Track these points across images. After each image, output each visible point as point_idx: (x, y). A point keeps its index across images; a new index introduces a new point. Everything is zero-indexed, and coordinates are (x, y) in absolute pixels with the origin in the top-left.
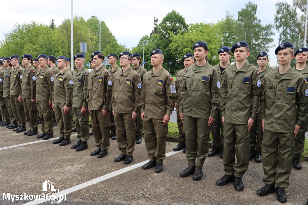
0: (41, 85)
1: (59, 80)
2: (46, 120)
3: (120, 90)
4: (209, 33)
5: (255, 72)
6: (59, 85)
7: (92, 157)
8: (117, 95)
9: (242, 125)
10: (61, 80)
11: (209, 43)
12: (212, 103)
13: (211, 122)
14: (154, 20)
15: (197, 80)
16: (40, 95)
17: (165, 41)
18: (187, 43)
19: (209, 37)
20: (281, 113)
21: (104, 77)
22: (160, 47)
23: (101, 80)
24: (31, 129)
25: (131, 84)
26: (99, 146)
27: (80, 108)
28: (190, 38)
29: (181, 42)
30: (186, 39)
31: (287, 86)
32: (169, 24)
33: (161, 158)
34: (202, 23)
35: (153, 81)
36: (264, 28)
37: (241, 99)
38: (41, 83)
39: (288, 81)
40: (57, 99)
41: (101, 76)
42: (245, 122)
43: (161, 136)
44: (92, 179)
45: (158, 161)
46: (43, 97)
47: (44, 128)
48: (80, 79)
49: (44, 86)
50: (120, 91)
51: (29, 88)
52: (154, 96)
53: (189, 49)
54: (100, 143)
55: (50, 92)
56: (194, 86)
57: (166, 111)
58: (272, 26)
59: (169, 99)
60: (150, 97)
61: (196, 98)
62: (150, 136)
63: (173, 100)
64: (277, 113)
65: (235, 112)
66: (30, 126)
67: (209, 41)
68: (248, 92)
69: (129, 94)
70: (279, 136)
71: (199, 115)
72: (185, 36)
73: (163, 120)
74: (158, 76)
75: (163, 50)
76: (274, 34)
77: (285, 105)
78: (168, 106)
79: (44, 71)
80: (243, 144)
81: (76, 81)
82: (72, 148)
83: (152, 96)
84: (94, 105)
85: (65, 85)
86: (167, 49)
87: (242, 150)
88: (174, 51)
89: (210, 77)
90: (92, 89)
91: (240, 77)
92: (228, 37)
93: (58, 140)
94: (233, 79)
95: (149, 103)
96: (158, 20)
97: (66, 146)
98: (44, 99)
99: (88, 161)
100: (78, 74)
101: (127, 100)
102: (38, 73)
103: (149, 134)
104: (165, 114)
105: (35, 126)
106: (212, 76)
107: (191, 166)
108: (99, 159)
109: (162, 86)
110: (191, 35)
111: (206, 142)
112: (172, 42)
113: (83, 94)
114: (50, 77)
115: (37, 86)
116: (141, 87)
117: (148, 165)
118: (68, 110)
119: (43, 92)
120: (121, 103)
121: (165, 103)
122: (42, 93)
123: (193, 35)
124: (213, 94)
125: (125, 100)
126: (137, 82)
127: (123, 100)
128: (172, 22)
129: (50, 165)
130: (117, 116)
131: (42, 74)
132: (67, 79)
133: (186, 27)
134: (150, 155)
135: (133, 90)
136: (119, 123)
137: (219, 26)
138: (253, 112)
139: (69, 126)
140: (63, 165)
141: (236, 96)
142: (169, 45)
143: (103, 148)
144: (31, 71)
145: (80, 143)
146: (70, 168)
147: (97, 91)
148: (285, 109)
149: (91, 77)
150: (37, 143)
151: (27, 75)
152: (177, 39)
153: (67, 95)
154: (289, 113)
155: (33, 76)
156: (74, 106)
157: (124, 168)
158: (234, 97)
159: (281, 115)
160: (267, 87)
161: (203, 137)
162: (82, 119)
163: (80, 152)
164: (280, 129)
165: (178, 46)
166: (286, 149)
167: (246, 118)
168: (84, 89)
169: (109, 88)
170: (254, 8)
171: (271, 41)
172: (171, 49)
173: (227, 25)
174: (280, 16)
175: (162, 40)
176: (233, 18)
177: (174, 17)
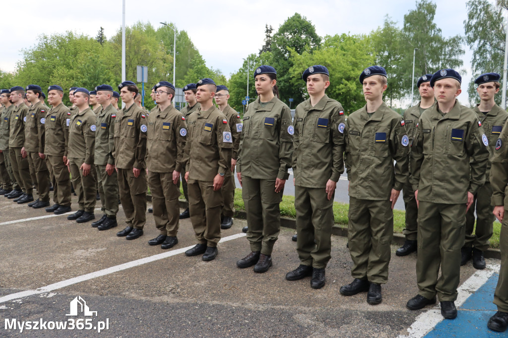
0: (52, 132)
1: (76, 124)
2: (59, 185)
3: (156, 138)
4: (355, 51)
5: (335, 110)
6: (75, 131)
7: (118, 238)
8: (151, 146)
9: (318, 189)
10: (79, 123)
11: (354, 68)
12: (280, 158)
13: (278, 185)
14: (266, 29)
15: (257, 123)
16: (50, 146)
17: (282, 64)
19: (355, 58)
20: (369, 171)
21: (135, 119)
23: (131, 124)
24: (39, 199)
25: (171, 129)
26: (131, 222)
27: (105, 165)
28: (322, 59)
30: (316, 61)
31: (376, 131)
32: (290, 36)
33: (213, 240)
34: (344, 34)
35: (199, 125)
36: (446, 43)
37: (315, 151)
38: (52, 129)
39: (377, 123)
40: (73, 152)
41: (132, 118)
42: (321, 185)
43: (211, 207)
44: (108, 267)
45: (208, 245)
46: (55, 149)
47: (56, 196)
48: (104, 122)
49: (56, 133)
50: (156, 141)
51: (36, 135)
52: (200, 147)
54: (131, 218)
55: (66, 141)
56: (253, 132)
57: (217, 169)
58: (460, 39)
59: (220, 151)
60: (195, 148)
61: (256, 149)
62: (197, 207)
63: (227, 153)
64: (363, 171)
65: (308, 170)
66: (37, 194)
67: (355, 65)
68: (326, 140)
69: (168, 144)
70: (369, 206)
71: (262, 175)
72: (315, 55)
73: (213, 182)
74: (206, 118)
76: (464, 52)
77: (373, 160)
78: (221, 162)
79: (56, 111)
80: (320, 217)
81: (99, 126)
82: (94, 226)
83: (198, 147)
84: (122, 162)
85: (84, 132)
86: (286, 77)
87: (319, 227)
88: (296, 81)
89: (276, 119)
90: (119, 137)
91: (314, 118)
92: (389, 57)
93: (75, 215)
94: (304, 120)
95: (193, 157)
96: (272, 29)
97: (86, 223)
98: (57, 152)
99: (111, 243)
100: (102, 115)
101: (164, 152)
102: (48, 114)
103: (195, 204)
104: (216, 174)
105: (44, 194)
106: (279, 117)
107: (254, 252)
108: (128, 241)
109: (211, 133)
110: (324, 55)
111: (274, 216)
112: (293, 66)
113: (108, 145)
114: (66, 120)
115: (46, 133)
116: (185, 135)
117: (194, 249)
118: (89, 170)
119: (55, 142)
120: (156, 158)
121: (217, 157)
122: (53, 144)
123: (329, 54)
124: (282, 144)
125: (162, 153)
126: (180, 126)
127: (159, 153)
128: (295, 33)
129: (54, 248)
130: (151, 178)
131: (54, 115)
132: (87, 122)
133: (317, 41)
134: (198, 235)
135: (173, 138)
136: (154, 187)
137: (373, 40)
138: (333, 170)
139: (91, 194)
140: (72, 249)
141: (308, 146)
142: (288, 69)
143: (136, 226)
144: (39, 111)
145: (105, 219)
146: (82, 253)
147: (126, 141)
148: (374, 165)
149: (119, 119)
150: (44, 219)
151: (33, 116)
152: (302, 61)
153: (87, 146)
154: (380, 171)
155: (42, 118)
156: (96, 163)
157: (159, 254)
158: (306, 148)
159: (369, 173)
160: (351, 133)
161: (268, 208)
162: (107, 182)
163: (103, 232)
164: (367, 195)
166: (378, 225)
167: (323, 179)
168: (110, 137)
169: (142, 135)
170: (431, 9)
171: (459, 63)
172: (291, 77)
173: (386, 38)
174: (474, 22)
175: (278, 62)
176: (397, 26)
177: (298, 23)
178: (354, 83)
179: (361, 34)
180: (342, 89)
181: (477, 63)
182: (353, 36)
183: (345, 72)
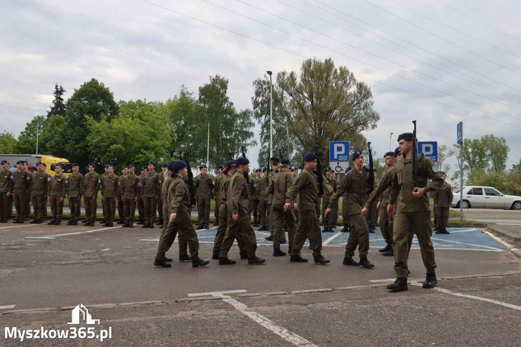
3: (109, 185)
4: (154, 121)
6: (57, 183)
10: (59, 180)
11: (153, 138)
12: (157, 190)
14: (56, 90)
15: (150, 180)
17: (78, 131)
18: (116, 135)
19: (153, 128)
22: (69, 140)
23: (94, 179)
25: (115, 182)
28: (121, 129)
29: (107, 134)
30: (115, 130)
32: (86, 103)
34: (139, 100)
35: (129, 180)
36: (237, 116)
38: (40, 182)
40: (55, 193)
46: (40, 192)
47: (36, 216)
48: (77, 179)
52: (130, 188)
53: (119, 146)
56: (149, 183)
58: (250, 113)
59: (137, 189)
61: (150, 188)
67: (153, 135)
69: (113, 187)
71: (152, 196)
72: (113, 124)
73: (134, 200)
75: (74, 145)
76: (254, 125)
81: (73, 181)
85: (62, 184)
86: (82, 144)
88: (94, 149)
90: (87, 185)
92: (185, 126)
96: (63, 91)
100: (75, 176)
104: (136, 197)
107: (148, 223)
108: (91, 227)
109: (135, 183)
110: (122, 124)
112: (90, 134)
114: (47, 178)
116: (120, 184)
122: (38, 189)
123: (128, 123)
126: (118, 181)
128: (91, 98)
131: (41, 176)
133: (114, 108)
135: (115, 185)
137: (170, 109)
142: (86, 136)
144: (26, 173)
149: (87, 178)
151: (22, 176)
152: (100, 129)
153: (63, 190)
155: (28, 177)
165: (102, 141)
168: (80, 186)
169: (99, 184)
170: (224, 84)
171: (250, 135)
172: (89, 144)
173: (182, 107)
174: (260, 99)
175: (74, 128)
176: (192, 97)
177: (95, 90)
178: (153, 152)
179: (158, 101)
180: (141, 158)
181: (265, 136)
182: (149, 103)
183: (143, 142)
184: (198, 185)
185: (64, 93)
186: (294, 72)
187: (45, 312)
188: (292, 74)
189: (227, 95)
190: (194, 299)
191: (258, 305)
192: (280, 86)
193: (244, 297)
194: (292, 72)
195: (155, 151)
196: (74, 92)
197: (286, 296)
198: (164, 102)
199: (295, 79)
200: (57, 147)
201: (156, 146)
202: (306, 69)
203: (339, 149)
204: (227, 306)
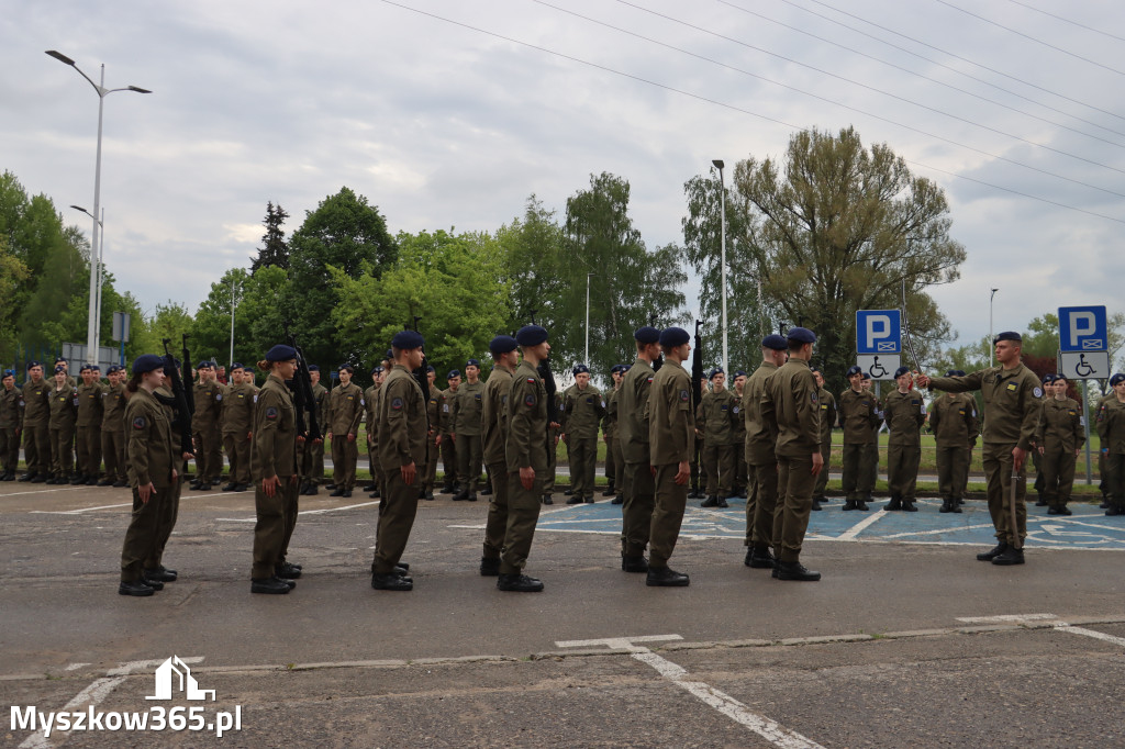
4: (470, 274)
11: (469, 309)
14: (269, 214)
15: (469, 399)
17: (315, 298)
18: (393, 307)
19: (471, 289)
21: (354, 394)
22: (297, 317)
23: (351, 398)
26: (342, 484)
28: (403, 292)
29: (374, 304)
30: (390, 295)
32: (330, 238)
34: (440, 232)
36: (651, 259)
38: (239, 406)
41: (351, 394)
46: (240, 425)
53: (400, 328)
54: (343, 481)
56: (466, 404)
58: (676, 251)
67: (469, 304)
71: (473, 433)
72: (387, 283)
73: (435, 441)
75: (307, 328)
76: (686, 279)
78: (441, 426)
79: (243, 389)
86: (322, 326)
88: (347, 336)
90: (337, 410)
92: (536, 283)
96: (283, 216)
98: (241, 428)
104: (438, 435)
105: (212, 475)
107: (463, 490)
108: (346, 499)
109: (436, 405)
110: (407, 281)
112: (340, 304)
114: (253, 397)
121: (438, 423)
122: (238, 420)
123: (417, 280)
128: (341, 230)
131: (241, 392)
133: (389, 249)
137: (505, 247)
142: (329, 310)
143: (348, 487)
144: (215, 388)
147: (345, 412)
149: (336, 395)
151: (207, 394)
152: (360, 294)
155: (218, 394)
165: (364, 317)
170: (620, 193)
171: (677, 300)
172: (337, 326)
173: (530, 243)
174: (700, 221)
175: (305, 293)
176: (552, 222)
177: (349, 212)
178: (470, 341)
179: (479, 232)
180: (445, 353)
181: (712, 302)
182: (460, 236)
183: (450, 318)
184: (569, 409)
185: (285, 220)
186: (771, 160)
187: (262, 673)
188: (767, 165)
189: (628, 215)
190: (571, 652)
191: (710, 667)
192: (740, 191)
193: (677, 650)
194: (768, 162)
195: (474, 338)
196: (305, 218)
197: (769, 649)
198: (492, 234)
199: (775, 176)
200: (272, 333)
201: (476, 327)
202: (797, 154)
203: (878, 327)
204: (643, 670)
